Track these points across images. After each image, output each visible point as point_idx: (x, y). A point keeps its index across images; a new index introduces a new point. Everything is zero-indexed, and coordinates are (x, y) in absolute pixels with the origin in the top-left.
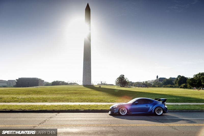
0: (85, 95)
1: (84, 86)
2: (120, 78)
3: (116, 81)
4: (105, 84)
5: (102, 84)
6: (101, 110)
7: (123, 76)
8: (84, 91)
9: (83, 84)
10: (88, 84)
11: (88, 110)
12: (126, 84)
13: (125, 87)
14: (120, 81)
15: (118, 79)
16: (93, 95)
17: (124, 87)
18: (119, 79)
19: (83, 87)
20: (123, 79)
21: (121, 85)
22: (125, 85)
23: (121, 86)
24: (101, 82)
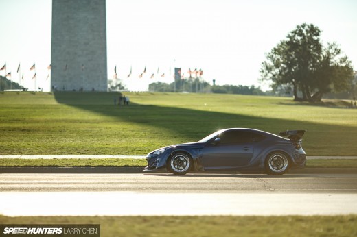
0: (72, 137)
1: (62, 94)
2: (291, 45)
3: (265, 64)
4: (197, 87)
5: (180, 84)
6: (125, 166)
7: (314, 31)
8: (66, 121)
9: (52, 87)
10: (87, 88)
11: (86, 166)
12: (332, 86)
13: (323, 105)
14: (290, 66)
15: (276, 51)
16: (109, 136)
17: (315, 102)
18: (286, 52)
19: (54, 102)
20: (310, 56)
21: (300, 94)
22: (325, 91)
23: (296, 99)
24: (178, 71)
